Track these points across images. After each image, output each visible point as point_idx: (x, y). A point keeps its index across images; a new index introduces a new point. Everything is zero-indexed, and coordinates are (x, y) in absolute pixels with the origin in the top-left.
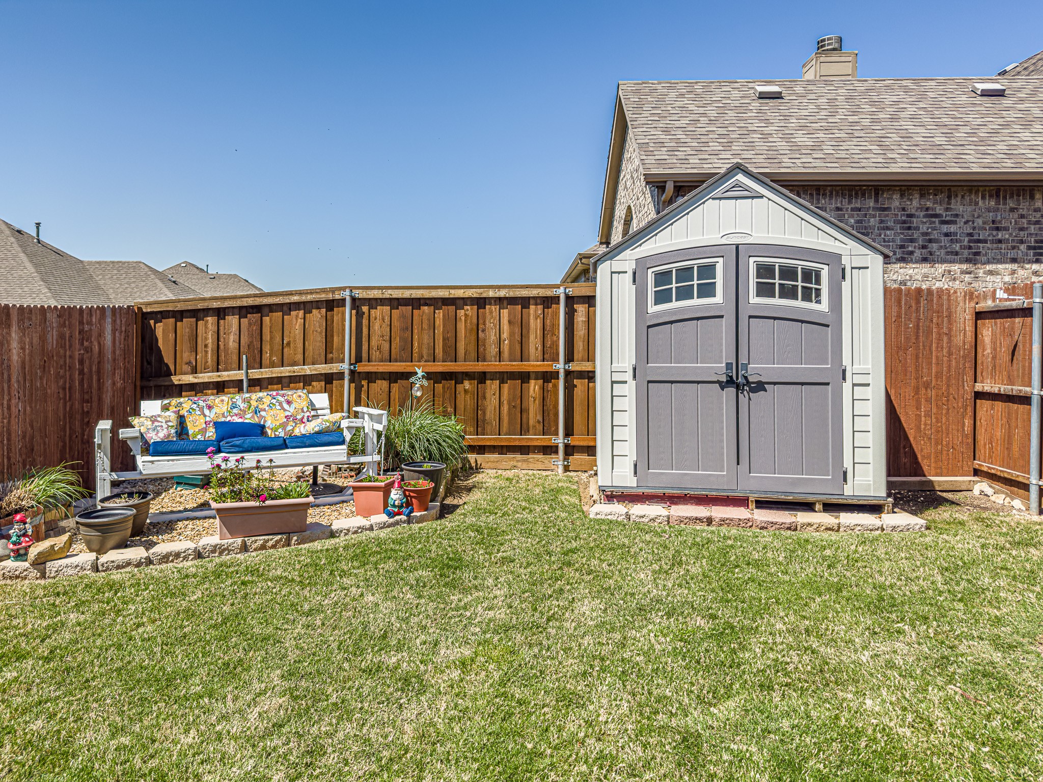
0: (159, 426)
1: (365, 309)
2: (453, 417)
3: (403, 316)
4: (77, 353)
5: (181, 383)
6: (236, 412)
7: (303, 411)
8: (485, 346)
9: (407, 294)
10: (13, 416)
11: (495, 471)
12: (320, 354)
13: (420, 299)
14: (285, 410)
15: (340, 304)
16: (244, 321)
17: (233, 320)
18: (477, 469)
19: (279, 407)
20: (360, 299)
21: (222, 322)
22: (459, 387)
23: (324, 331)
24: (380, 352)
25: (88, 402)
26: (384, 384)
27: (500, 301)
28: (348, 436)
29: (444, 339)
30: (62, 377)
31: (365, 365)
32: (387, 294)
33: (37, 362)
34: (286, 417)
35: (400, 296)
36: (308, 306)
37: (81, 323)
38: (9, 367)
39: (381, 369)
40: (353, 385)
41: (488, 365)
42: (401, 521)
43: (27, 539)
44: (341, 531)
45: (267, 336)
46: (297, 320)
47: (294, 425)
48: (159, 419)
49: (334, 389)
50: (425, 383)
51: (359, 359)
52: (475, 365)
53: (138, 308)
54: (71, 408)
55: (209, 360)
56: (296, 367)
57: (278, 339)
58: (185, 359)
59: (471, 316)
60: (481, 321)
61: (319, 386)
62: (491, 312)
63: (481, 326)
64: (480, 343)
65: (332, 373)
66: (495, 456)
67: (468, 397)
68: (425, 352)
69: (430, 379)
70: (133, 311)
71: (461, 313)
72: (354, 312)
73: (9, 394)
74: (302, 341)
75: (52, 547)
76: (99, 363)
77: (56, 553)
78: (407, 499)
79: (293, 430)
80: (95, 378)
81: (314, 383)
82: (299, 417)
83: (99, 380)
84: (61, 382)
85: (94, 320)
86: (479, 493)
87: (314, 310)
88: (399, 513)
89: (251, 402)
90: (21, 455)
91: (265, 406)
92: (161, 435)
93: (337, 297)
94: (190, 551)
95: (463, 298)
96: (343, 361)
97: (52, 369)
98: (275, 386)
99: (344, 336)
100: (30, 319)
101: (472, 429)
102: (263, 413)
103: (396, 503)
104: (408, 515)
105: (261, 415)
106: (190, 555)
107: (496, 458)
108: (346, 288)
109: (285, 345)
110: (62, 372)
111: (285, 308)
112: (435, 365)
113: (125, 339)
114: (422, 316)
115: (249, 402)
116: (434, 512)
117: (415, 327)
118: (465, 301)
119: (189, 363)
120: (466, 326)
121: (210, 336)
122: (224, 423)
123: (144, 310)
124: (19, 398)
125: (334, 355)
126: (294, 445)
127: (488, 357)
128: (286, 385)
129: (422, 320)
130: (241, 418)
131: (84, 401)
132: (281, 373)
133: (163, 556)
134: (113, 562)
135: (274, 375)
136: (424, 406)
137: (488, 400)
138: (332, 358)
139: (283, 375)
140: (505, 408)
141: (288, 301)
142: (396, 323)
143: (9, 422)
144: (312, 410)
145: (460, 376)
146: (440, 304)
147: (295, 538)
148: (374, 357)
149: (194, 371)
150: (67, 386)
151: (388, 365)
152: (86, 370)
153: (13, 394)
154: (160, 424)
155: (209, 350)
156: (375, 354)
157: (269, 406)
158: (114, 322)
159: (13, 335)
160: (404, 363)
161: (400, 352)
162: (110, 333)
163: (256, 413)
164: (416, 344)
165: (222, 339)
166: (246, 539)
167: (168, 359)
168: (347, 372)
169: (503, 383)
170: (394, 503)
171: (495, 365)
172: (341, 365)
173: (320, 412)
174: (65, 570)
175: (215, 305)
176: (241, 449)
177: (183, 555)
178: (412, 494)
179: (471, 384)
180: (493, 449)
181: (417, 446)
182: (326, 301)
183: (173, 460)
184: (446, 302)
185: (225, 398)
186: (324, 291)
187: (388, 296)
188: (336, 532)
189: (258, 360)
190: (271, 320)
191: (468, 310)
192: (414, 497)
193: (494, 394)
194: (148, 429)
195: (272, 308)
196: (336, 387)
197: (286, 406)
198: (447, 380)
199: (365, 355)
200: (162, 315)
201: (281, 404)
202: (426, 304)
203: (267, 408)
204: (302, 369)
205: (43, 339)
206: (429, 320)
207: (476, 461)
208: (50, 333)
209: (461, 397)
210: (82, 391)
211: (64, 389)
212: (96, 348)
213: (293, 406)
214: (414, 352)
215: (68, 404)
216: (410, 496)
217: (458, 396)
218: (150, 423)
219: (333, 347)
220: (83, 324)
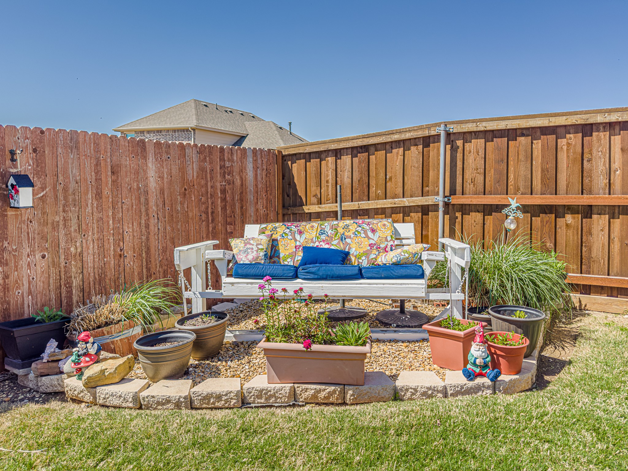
0: (249, 248)
1: (459, 143)
2: (553, 253)
3: (498, 149)
4: (218, 185)
5: (309, 211)
6: (324, 238)
7: (387, 240)
8: (591, 177)
9: (502, 125)
10: (152, 234)
11: (604, 315)
12: (417, 188)
13: (516, 129)
14: (369, 238)
15: (436, 140)
16: (356, 160)
17: (346, 159)
18: (580, 310)
19: (363, 235)
20: (454, 133)
21: (339, 161)
22: (560, 221)
23: (421, 166)
24: (474, 185)
25: (232, 224)
26: (478, 216)
27: (610, 126)
28: (428, 270)
29: (543, 171)
30: (203, 203)
31: (459, 198)
32: (481, 127)
33: (177, 188)
34: (370, 245)
35: (495, 128)
36: (407, 143)
37: (222, 159)
38: (146, 193)
39: (475, 201)
40: (447, 217)
41: (595, 198)
42: (484, 387)
43: (87, 359)
44: (407, 390)
45: (373, 173)
46: (397, 157)
47: (377, 253)
48: (252, 242)
49: (430, 220)
50: (520, 215)
51: (453, 192)
52: (579, 198)
53: (278, 151)
54: (214, 228)
55: (330, 193)
56: (396, 200)
57: (382, 175)
58: (313, 193)
59: (575, 145)
60: (586, 150)
61: (416, 217)
62: (599, 140)
63: (586, 156)
64: (585, 174)
65: (428, 205)
66: (603, 298)
67: (570, 233)
68: (521, 184)
69: (528, 212)
70: (273, 153)
71: (562, 142)
72: (448, 147)
73: (147, 215)
74: (402, 176)
75: (103, 371)
76: (241, 193)
77: (106, 378)
78: (493, 358)
79: (376, 258)
80: (238, 205)
81: (412, 214)
82: (382, 246)
83: (242, 207)
84: (203, 208)
85: (235, 158)
86: (588, 347)
87: (412, 147)
88: (481, 375)
89: (338, 229)
90: (161, 266)
91: (350, 234)
92: (250, 257)
93: (433, 133)
94: (232, 394)
95: (565, 126)
96: (437, 194)
97: (193, 196)
98: (380, 216)
99: (439, 171)
100: (168, 153)
101: (575, 267)
102: (348, 240)
103: (478, 361)
104: (494, 379)
105: (346, 242)
106: (232, 399)
107: (604, 300)
108: (441, 123)
109: (388, 180)
110: (203, 199)
111: (388, 147)
112: (532, 198)
113: (266, 175)
114: (518, 148)
115: (336, 229)
116: (529, 376)
117: (511, 158)
118: (567, 129)
119: (315, 196)
120: (568, 157)
121: (330, 173)
122: (312, 248)
123: (284, 153)
124: (158, 219)
125: (430, 188)
126: (370, 275)
127: (595, 189)
128: (389, 215)
129: (518, 151)
130: (328, 244)
131: (227, 223)
132: (384, 204)
133: (204, 397)
134: (153, 397)
135: (379, 207)
136: (520, 239)
137: (595, 236)
138: (428, 191)
139: (386, 206)
140: (616, 247)
141: (389, 140)
142: (490, 156)
143: (148, 239)
144: (396, 239)
145: (561, 210)
146: (538, 133)
147: (351, 392)
148: (468, 190)
149: (320, 202)
150: (210, 211)
151: (482, 198)
152: (228, 199)
153: (151, 216)
154: (251, 246)
155: (330, 184)
156: (469, 187)
157: (354, 233)
158: (255, 161)
159: (150, 165)
160: (499, 196)
161: (495, 184)
162: (252, 169)
163: (342, 240)
164: (511, 176)
165: (339, 176)
166: (296, 385)
167: (301, 192)
168: (441, 204)
169: (613, 218)
170: (475, 361)
171: (604, 198)
172: (436, 197)
173: (404, 242)
174: (110, 398)
175: (333, 146)
176: (316, 277)
177: (224, 398)
178: (498, 352)
179: (574, 218)
180: (601, 290)
181: (509, 286)
182: (423, 137)
183: (252, 283)
184: (545, 131)
185: (315, 224)
186: (421, 128)
187: (482, 129)
188: (401, 390)
189: (366, 193)
190: (376, 157)
191: (570, 139)
192: (502, 356)
193: (602, 230)
194: (240, 251)
195: (377, 147)
196: (432, 218)
197: (370, 234)
198: (546, 213)
199: (459, 188)
200: (295, 157)
201: (365, 232)
202: (523, 135)
203: (352, 236)
204: (401, 201)
205: (182, 170)
206: (526, 151)
207: (580, 302)
208: (191, 166)
209: (562, 232)
210: (225, 216)
211: (207, 213)
212: (238, 182)
213: (377, 234)
214: (509, 184)
215: (211, 225)
216: (496, 353)
217: (559, 230)
218: (243, 245)
219: (429, 180)
220: (224, 160)
